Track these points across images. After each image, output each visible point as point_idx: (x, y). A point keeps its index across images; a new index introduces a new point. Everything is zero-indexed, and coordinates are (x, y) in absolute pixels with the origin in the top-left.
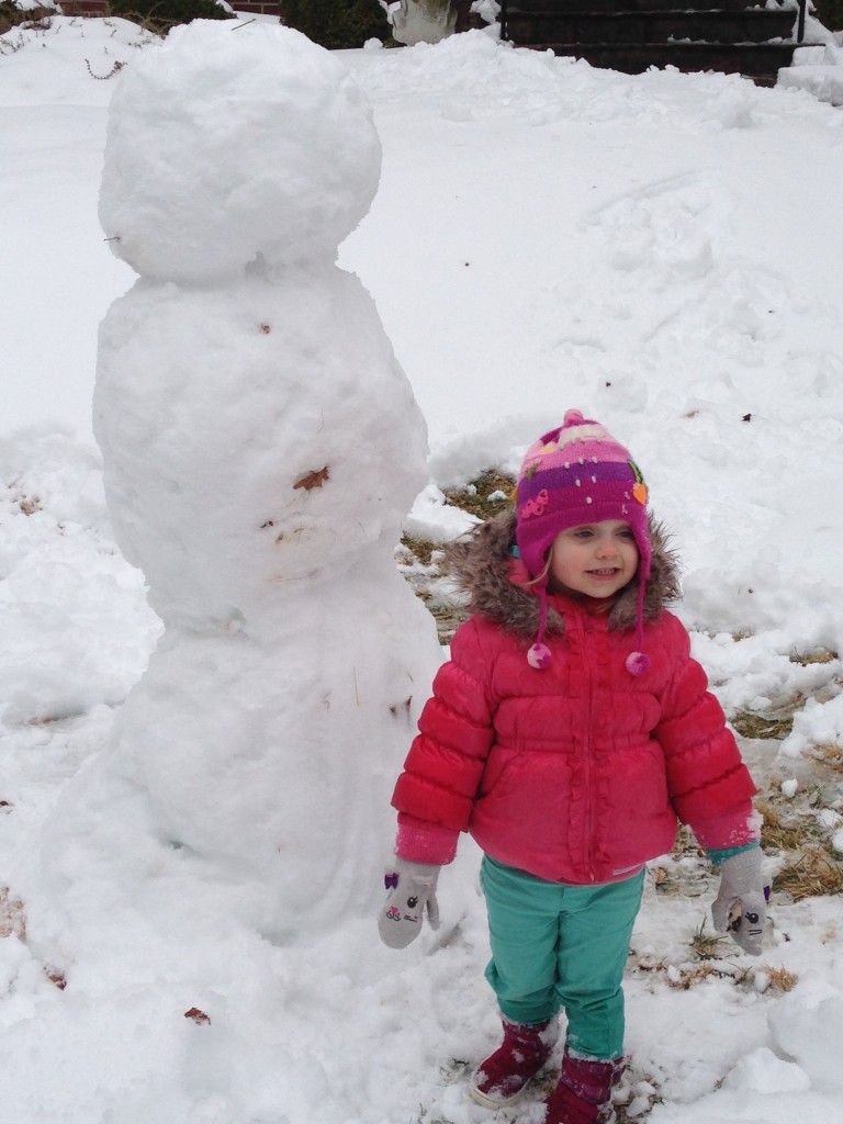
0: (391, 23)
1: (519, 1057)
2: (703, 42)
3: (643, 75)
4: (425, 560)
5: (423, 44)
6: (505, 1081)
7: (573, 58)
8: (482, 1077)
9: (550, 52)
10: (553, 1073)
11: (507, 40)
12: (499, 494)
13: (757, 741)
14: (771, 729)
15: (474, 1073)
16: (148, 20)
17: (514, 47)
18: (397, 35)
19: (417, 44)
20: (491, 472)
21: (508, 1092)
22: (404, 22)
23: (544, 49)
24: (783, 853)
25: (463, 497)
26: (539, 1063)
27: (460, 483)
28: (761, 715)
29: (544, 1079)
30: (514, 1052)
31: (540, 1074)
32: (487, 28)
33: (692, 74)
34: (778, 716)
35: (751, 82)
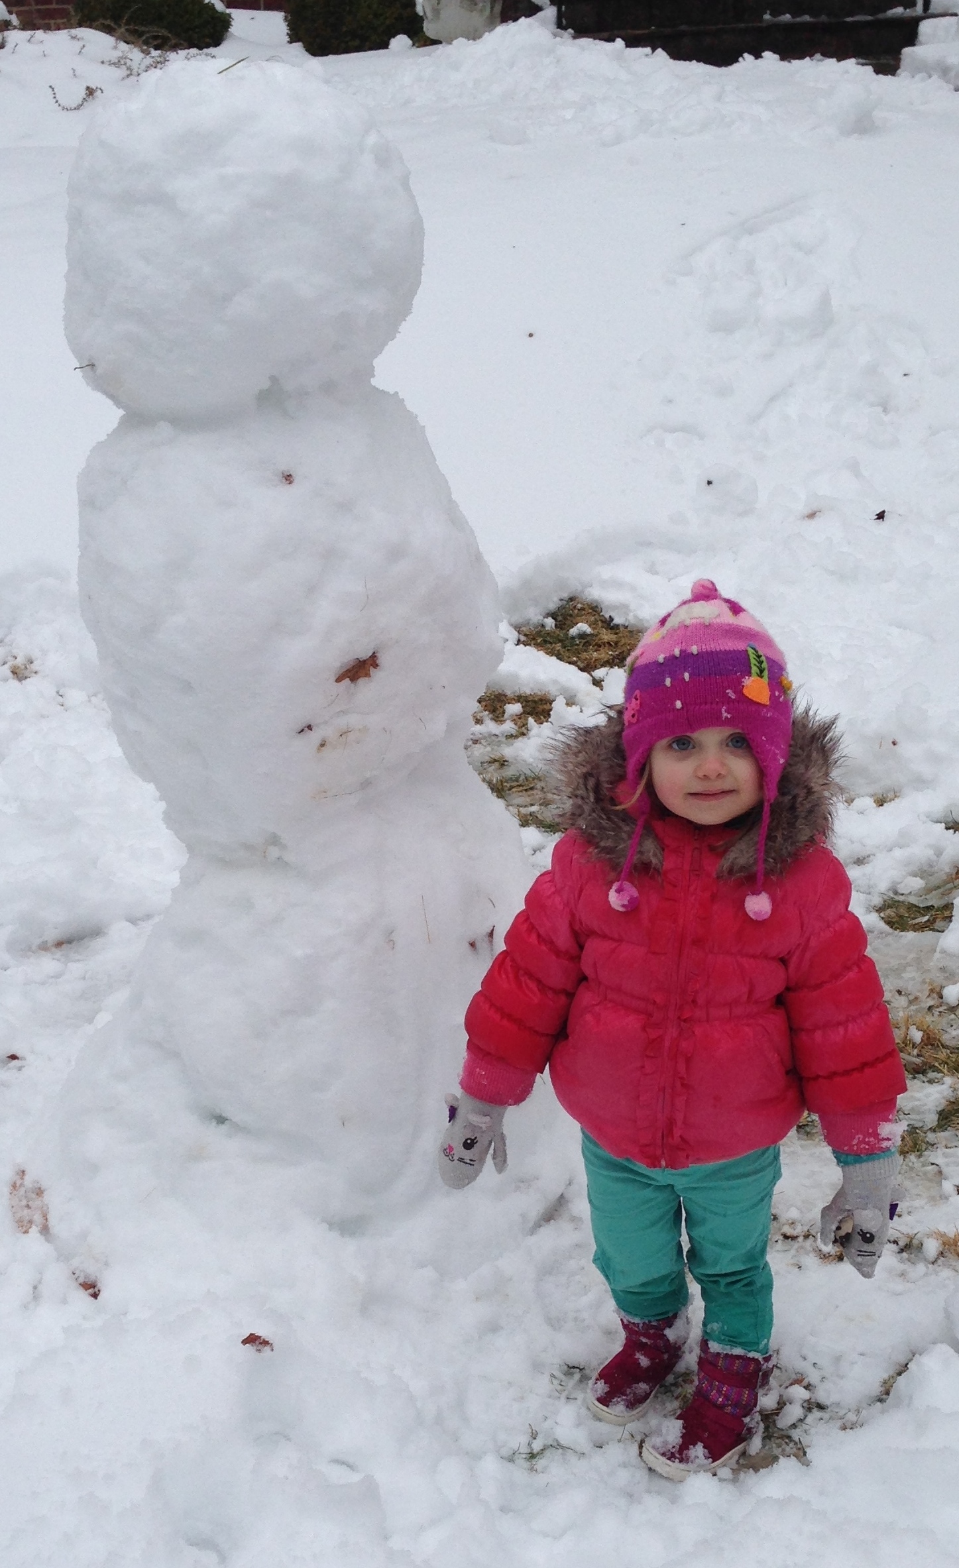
0: (421, 14)
1: (644, 1361)
2: (807, 18)
3: (735, 67)
4: (498, 717)
5: (462, 40)
6: (628, 1391)
7: (648, 50)
8: (602, 1387)
9: (619, 43)
10: (686, 1376)
11: (564, 28)
12: (583, 627)
13: (910, 935)
14: (926, 918)
15: (591, 1382)
16: (123, 30)
17: (575, 37)
18: (429, 29)
19: (455, 42)
20: (571, 599)
21: (631, 1405)
22: (437, 12)
23: (611, 40)
24: (948, 1080)
25: (539, 634)
26: (669, 1367)
27: (535, 615)
28: (913, 900)
29: (676, 1385)
30: (638, 1355)
31: (670, 1379)
32: (540, 14)
33: (796, 63)
34: (934, 900)
35: (870, 69)
